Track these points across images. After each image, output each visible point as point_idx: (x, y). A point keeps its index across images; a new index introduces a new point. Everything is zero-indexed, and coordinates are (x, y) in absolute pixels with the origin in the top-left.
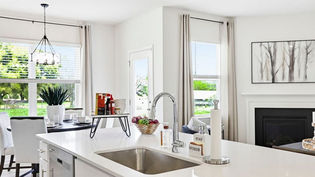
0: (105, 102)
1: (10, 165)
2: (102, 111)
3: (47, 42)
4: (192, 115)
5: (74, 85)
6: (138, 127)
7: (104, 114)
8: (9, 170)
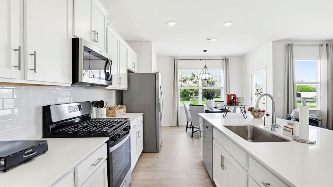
0: (232, 99)
1: (191, 126)
2: (229, 103)
3: (206, 69)
4: (294, 108)
5: (220, 90)
6: (252, 114)
7: (231, 105)
8: (190, 128)
